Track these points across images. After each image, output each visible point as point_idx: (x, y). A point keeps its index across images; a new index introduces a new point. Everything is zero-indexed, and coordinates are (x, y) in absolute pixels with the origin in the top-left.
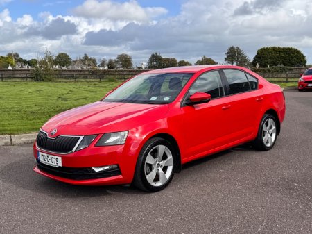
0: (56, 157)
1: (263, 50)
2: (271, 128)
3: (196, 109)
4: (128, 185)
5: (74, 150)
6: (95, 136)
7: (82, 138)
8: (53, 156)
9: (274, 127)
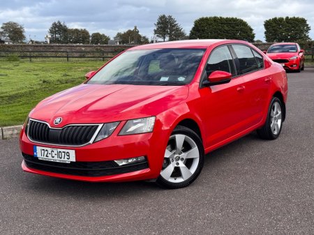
0: (66, 151)
1: (202, 20)
2: (277, 113)
3: (213, 91)
4: (154, 181)
5: (91, 141)
6: (118, 123)
7: (101, 126)
8: (62, 150)
9: (280, 112)
